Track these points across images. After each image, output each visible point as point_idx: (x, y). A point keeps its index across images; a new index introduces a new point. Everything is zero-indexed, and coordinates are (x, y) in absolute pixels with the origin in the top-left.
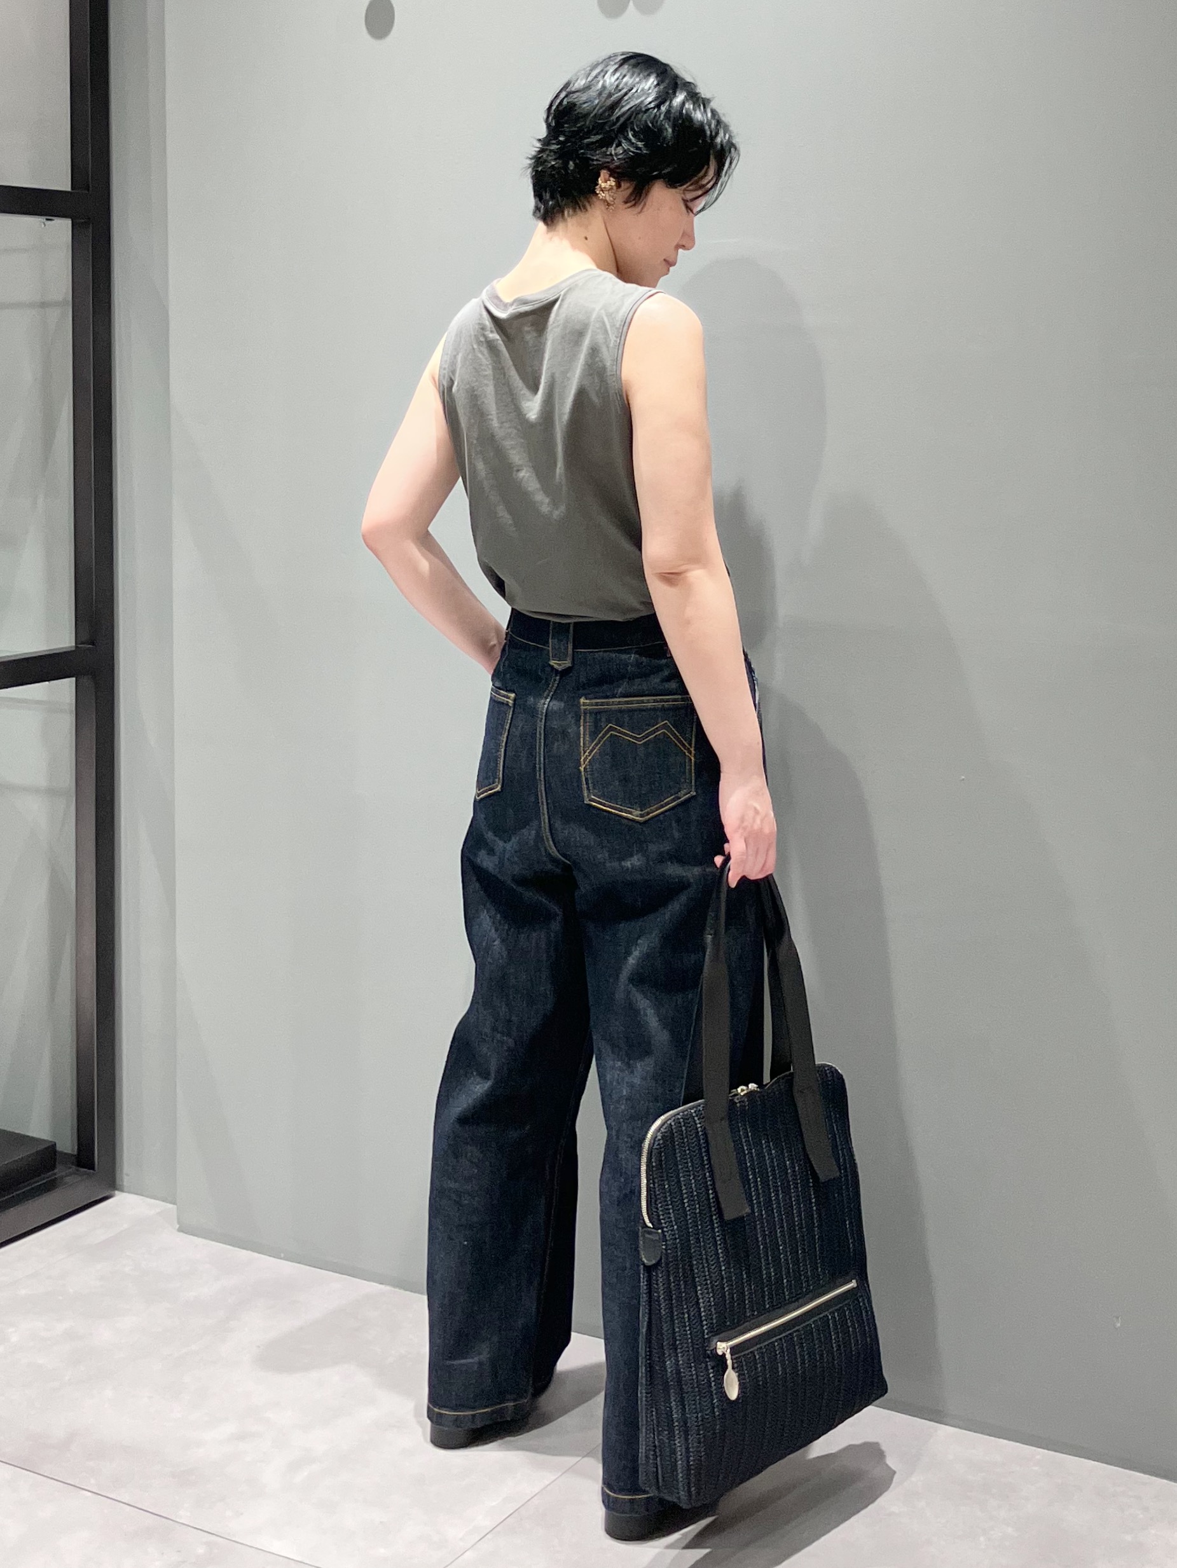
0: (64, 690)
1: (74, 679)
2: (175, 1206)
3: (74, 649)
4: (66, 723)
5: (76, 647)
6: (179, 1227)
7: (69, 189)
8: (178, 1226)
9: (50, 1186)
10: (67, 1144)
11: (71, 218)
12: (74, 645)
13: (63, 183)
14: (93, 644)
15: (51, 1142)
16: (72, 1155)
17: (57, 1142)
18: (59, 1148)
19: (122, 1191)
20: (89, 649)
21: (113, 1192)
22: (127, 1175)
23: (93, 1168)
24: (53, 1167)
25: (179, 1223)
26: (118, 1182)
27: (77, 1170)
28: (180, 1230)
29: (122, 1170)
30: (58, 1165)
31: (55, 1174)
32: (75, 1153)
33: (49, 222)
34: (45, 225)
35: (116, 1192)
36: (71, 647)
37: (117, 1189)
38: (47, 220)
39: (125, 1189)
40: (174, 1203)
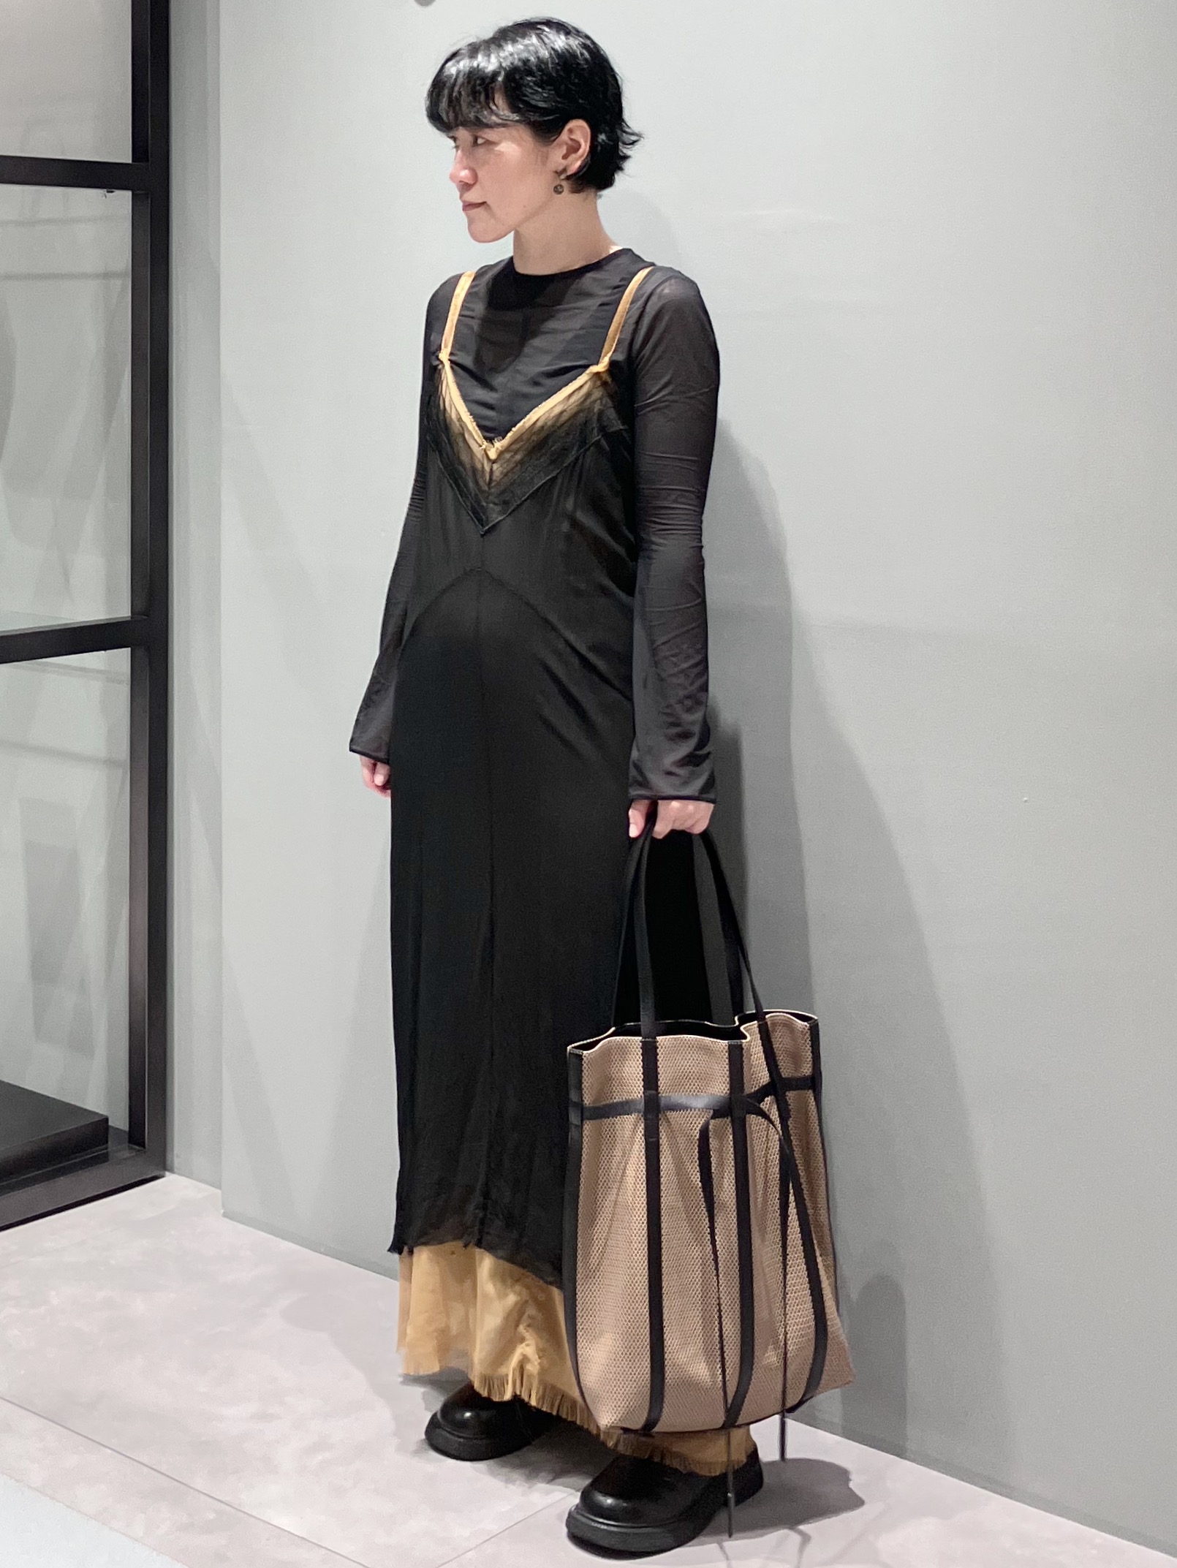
0: (119, 659)
1: (129, 649)
2: (219, 1191)
3: (129, 619)
4: (123, 692)
5: (132, 618)
6: (224, 1213)
7: (130, 161)
8: (222, 1211)
9: (104, 1158)
10: (119, 1120)
11: (132, 190)
12: (130, 614)
13: (123, 154)
14: (147, 616)
15: (102, 1115)
16: (125, 1132)
17: (109, 1115)
18: (110, 1123)
19: (172, 1171)
20: (145, 620)
21: (162, 1173)
22: (177, 1156)
23: (144, 1146)
24: (107, 1142)
25: (223, 1206)
26: (168, 1162)
27: (131, 1148)
28: (225, 1215)
29: (172, 1150)
30: (110, 1139)
31: (106, 1149)
32: (126, 1128)
33: (107, 194)
34: (106, 197)
35: (167, 1173)
36: (128, 617)
37: (169, 1171)
38: (108, 192)
39: (175, 1170)
40: (219, 1187)
